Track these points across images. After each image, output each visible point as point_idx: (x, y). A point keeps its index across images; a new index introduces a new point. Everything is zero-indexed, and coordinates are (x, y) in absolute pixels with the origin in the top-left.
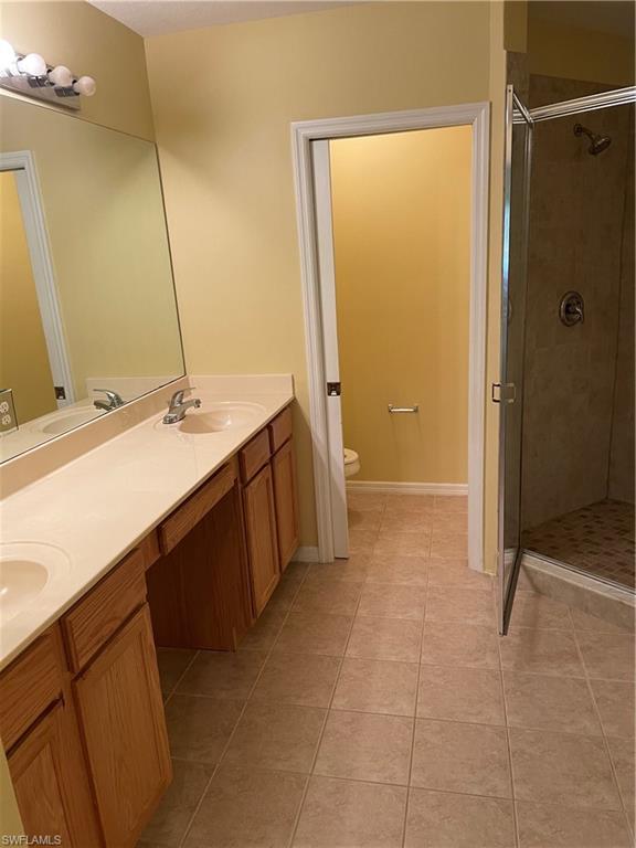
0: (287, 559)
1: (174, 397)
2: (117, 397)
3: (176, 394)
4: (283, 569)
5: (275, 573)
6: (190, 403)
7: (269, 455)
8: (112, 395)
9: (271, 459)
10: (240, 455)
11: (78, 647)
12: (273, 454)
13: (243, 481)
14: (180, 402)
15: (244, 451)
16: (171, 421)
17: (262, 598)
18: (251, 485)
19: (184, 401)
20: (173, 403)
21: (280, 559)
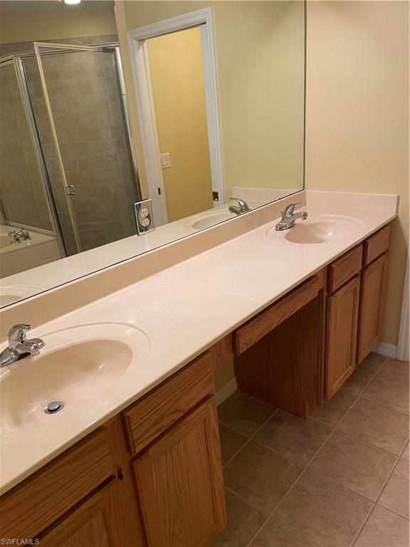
0: (364, 354)
1: (287, 208)
2: (245, 205)
3: (289, 206)
4: (360, 362)
5: (350, 365)
6: (298, 215)
7: (360, 267)
8: (242, 203)
9: (363, 271)
10: (329, 269)
11: (135, 437)
12: (365, 266)
13: (328, 290)
14: (291, 213)
15: (333, 266)
16: (281, 229)
17: (334, 385)
18: (337, 294)
19: (294, 213)
20: (285, 213)
21: (357, 355)
